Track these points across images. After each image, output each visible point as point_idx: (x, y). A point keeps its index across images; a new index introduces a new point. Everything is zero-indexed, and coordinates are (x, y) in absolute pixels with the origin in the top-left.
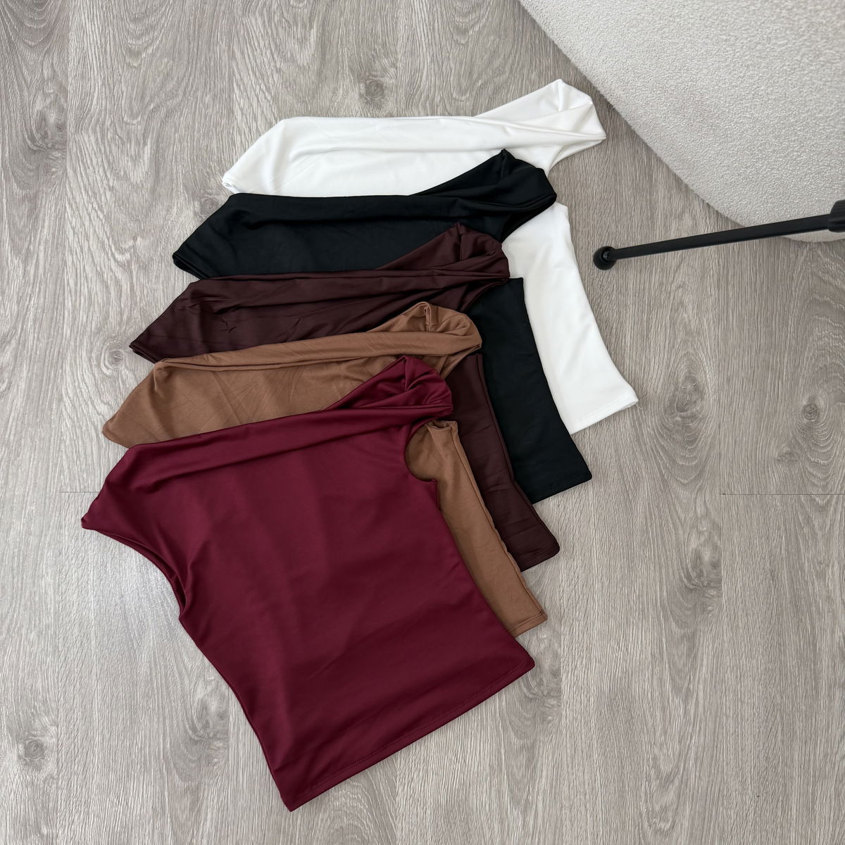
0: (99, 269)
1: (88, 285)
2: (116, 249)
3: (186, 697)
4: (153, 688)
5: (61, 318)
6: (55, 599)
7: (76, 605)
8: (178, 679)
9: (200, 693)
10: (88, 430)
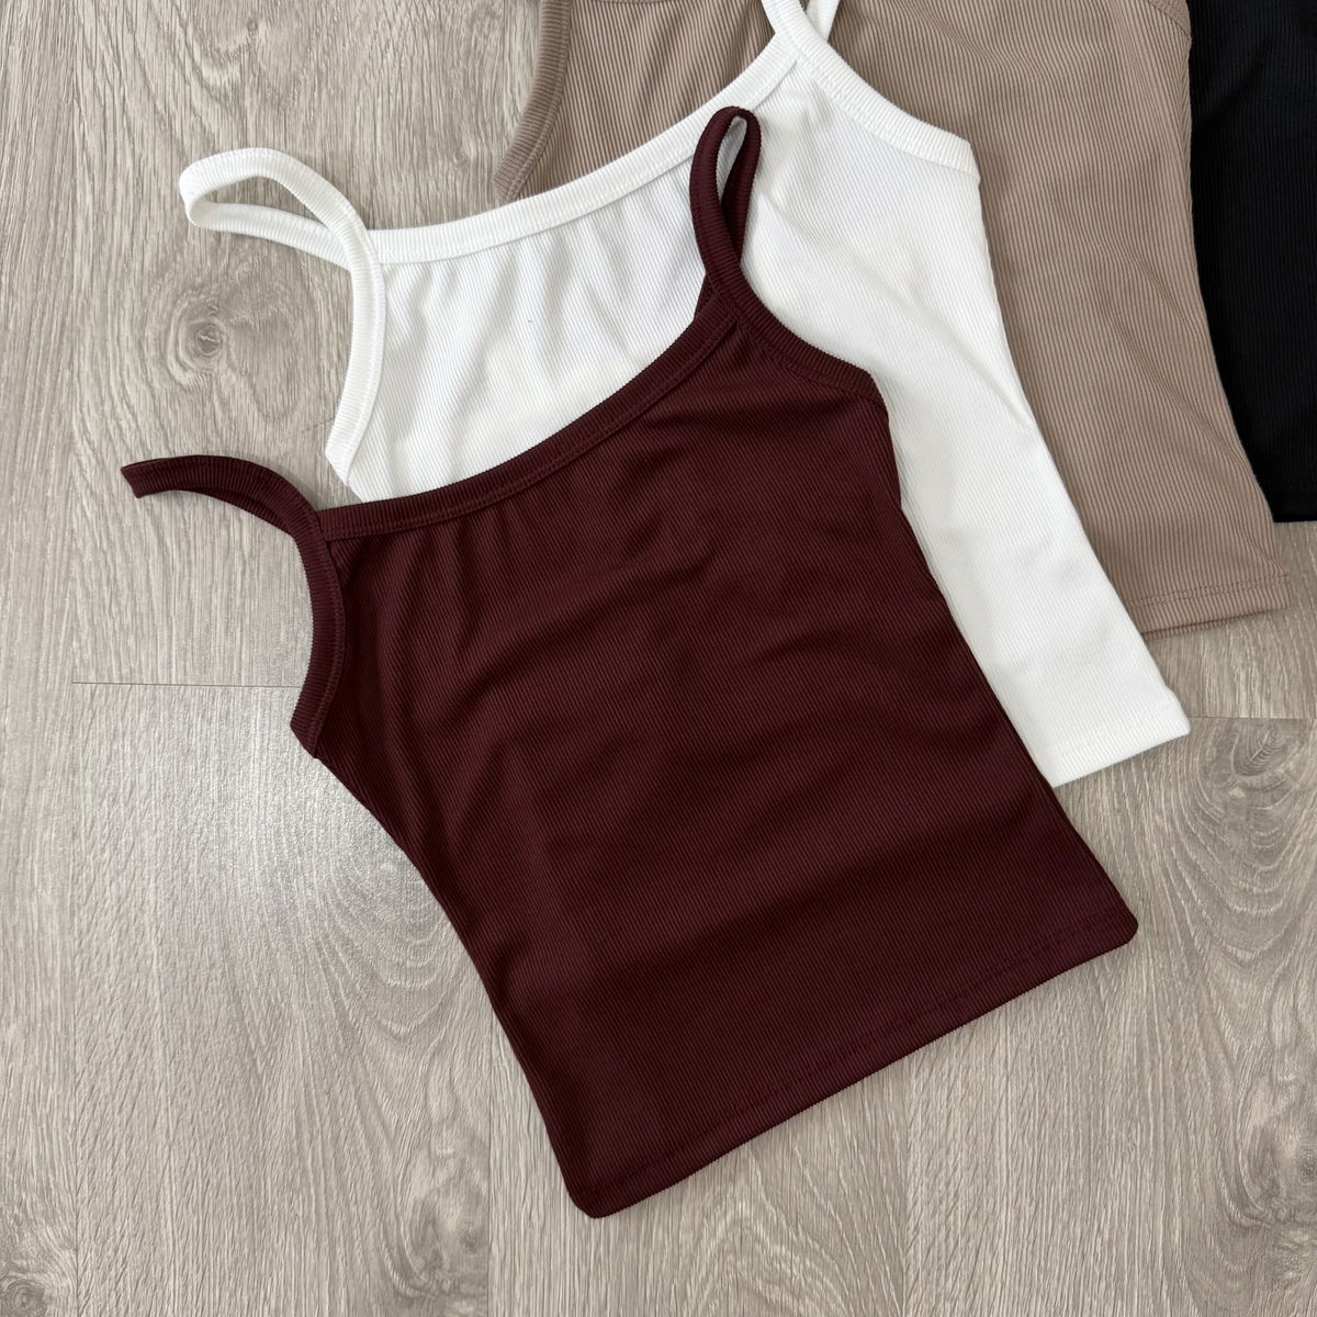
0: (160, 107)
1: (133, 150)
2: (204, 54)
3: (384, 1194)
4: (304, 1170)
5: (68, 235)
6: (63, 949)
7: (114, 961)
8: (366, 1152)
9: (419, 1188)
10: (136, 526)
